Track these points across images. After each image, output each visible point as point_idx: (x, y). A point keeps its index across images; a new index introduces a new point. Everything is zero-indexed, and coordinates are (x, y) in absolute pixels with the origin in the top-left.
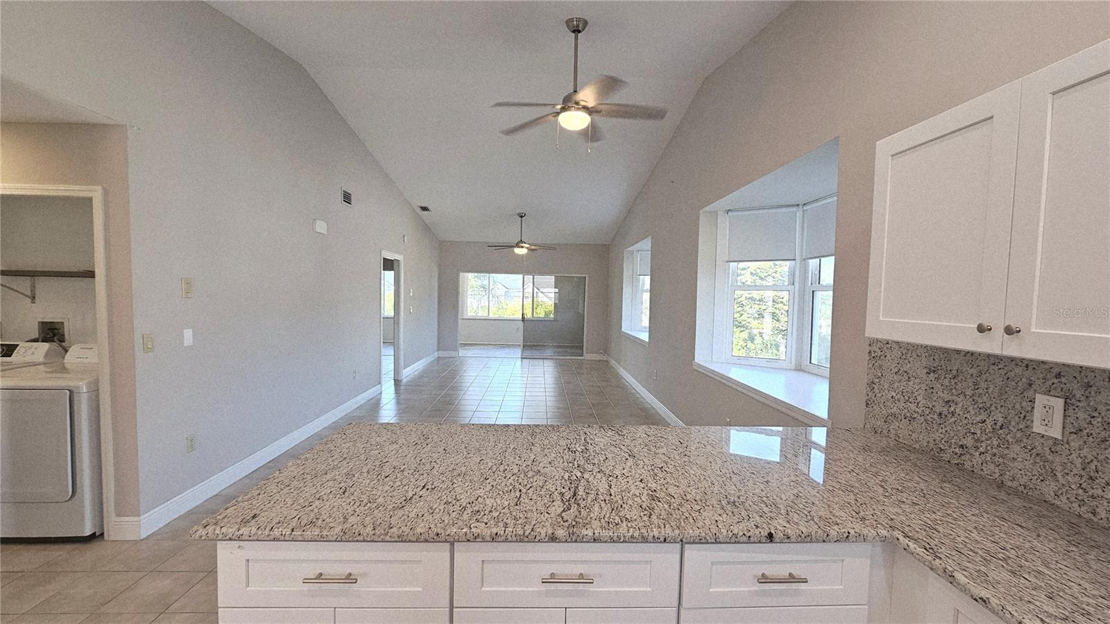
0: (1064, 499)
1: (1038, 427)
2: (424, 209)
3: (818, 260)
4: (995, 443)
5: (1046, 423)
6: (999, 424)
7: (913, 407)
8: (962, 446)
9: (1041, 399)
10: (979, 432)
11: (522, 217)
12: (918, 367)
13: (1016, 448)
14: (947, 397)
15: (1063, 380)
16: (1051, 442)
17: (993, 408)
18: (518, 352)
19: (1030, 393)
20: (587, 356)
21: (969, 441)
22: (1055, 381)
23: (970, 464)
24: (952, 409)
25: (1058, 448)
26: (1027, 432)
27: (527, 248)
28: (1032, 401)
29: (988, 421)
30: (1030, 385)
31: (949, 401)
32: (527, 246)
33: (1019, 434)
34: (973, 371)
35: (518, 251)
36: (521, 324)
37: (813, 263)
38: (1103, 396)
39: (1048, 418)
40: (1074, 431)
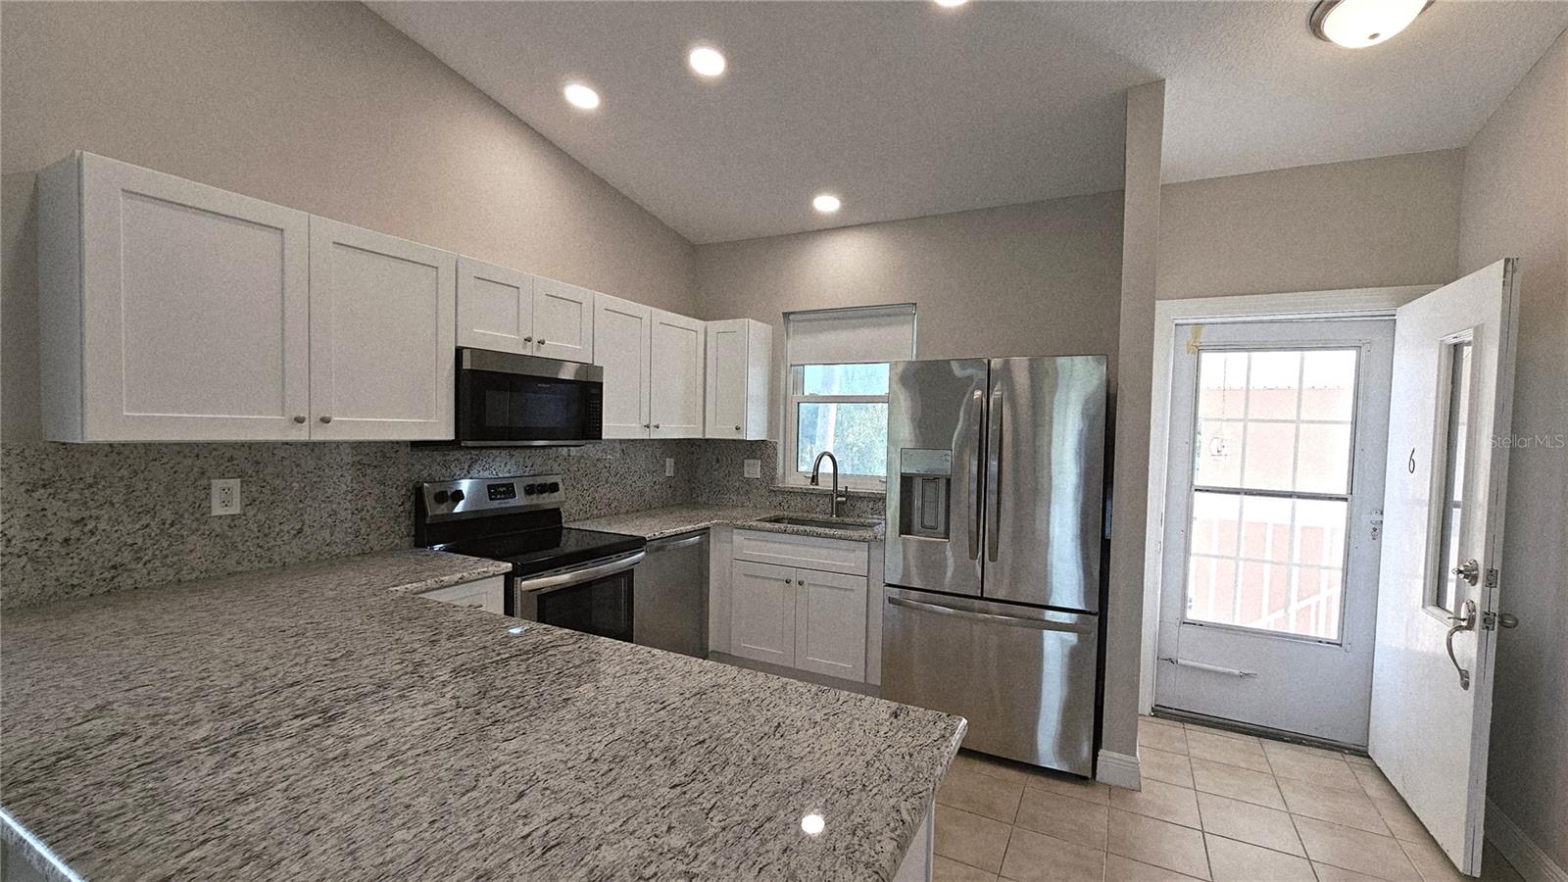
0: (245, 563)
1: (217, 510)
4: (165, 545)
5: (226, 504)
6: (169, 522)
8: (114, 567)
9: (217, 484)
10: (140, 541)
13: (190, 539)
14: (75, 514)
15: (236, 462)
16: (229, 521)
17: (158, 507)
19: (204, 482)
21: (126, 556)
22: (228, 464)
23: (130, 581)
24: (89, 527)
25: (236, 522)
26: (205, 518)
28: (208, 487)
29: (153, 524)
30: (203, 473)
31: (83, 519)
33: (195, 525)
38: (270, 470)
39: (226, 499)
40: (250, 502)
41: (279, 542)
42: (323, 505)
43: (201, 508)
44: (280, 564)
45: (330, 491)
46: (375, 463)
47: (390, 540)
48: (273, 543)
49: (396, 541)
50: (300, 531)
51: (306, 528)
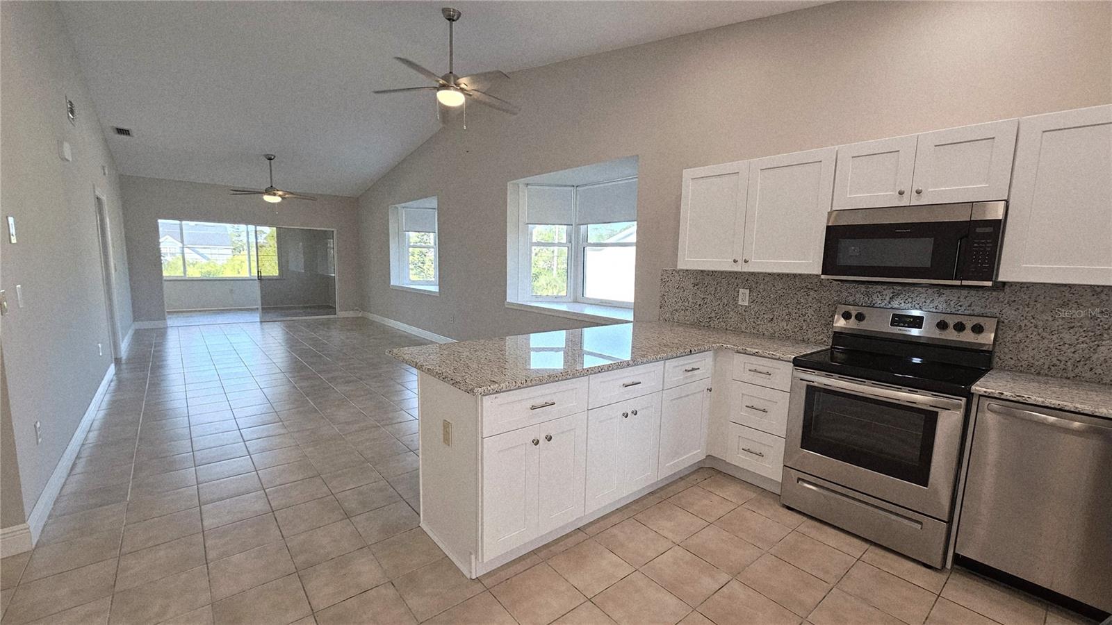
0: (749, 329)
1: (740, 303)
2: (124, 132)
3: (586, 226)
4: (724, 313)
5: (743, 300)
6: (725, 304)
7: (686, 304)
8: (710, 318)
9: (741, 291)
10: (717, 310)
11: (270, 159)
12: (688, 284)
13: (731, 313)
14: (703, 297)
15: (749, 282)
16: (744, 308)
17: (723, 298)
18: (257, 317)
19: (737, 289)
20: (341, 314)
21: (713, 315)
22: (747, 283)
23: (713, 324)
24: (705, 301)
25: (747, 309)
26: (736, 305)
27: (280, 196)
28: (738, 292)
29: (721, 304)
30: (738, 286)
32: (280, 193)
33: (733, 307)
34: (715, 283)
35: (269, 199)
36: (257, 283)
37: (583, 228)
38: (762, 286)
39: (744, 298)
40: (752, 301)
41: (762, 323)
42: (784, 308)
43: (735, 299)
44: (761, 333)
45: (789, 301)
46: (816, 289)
47: (820, 337)
48: (759, 322)
49: (825, 339)
50: (772, 319)
51: (775, 318)
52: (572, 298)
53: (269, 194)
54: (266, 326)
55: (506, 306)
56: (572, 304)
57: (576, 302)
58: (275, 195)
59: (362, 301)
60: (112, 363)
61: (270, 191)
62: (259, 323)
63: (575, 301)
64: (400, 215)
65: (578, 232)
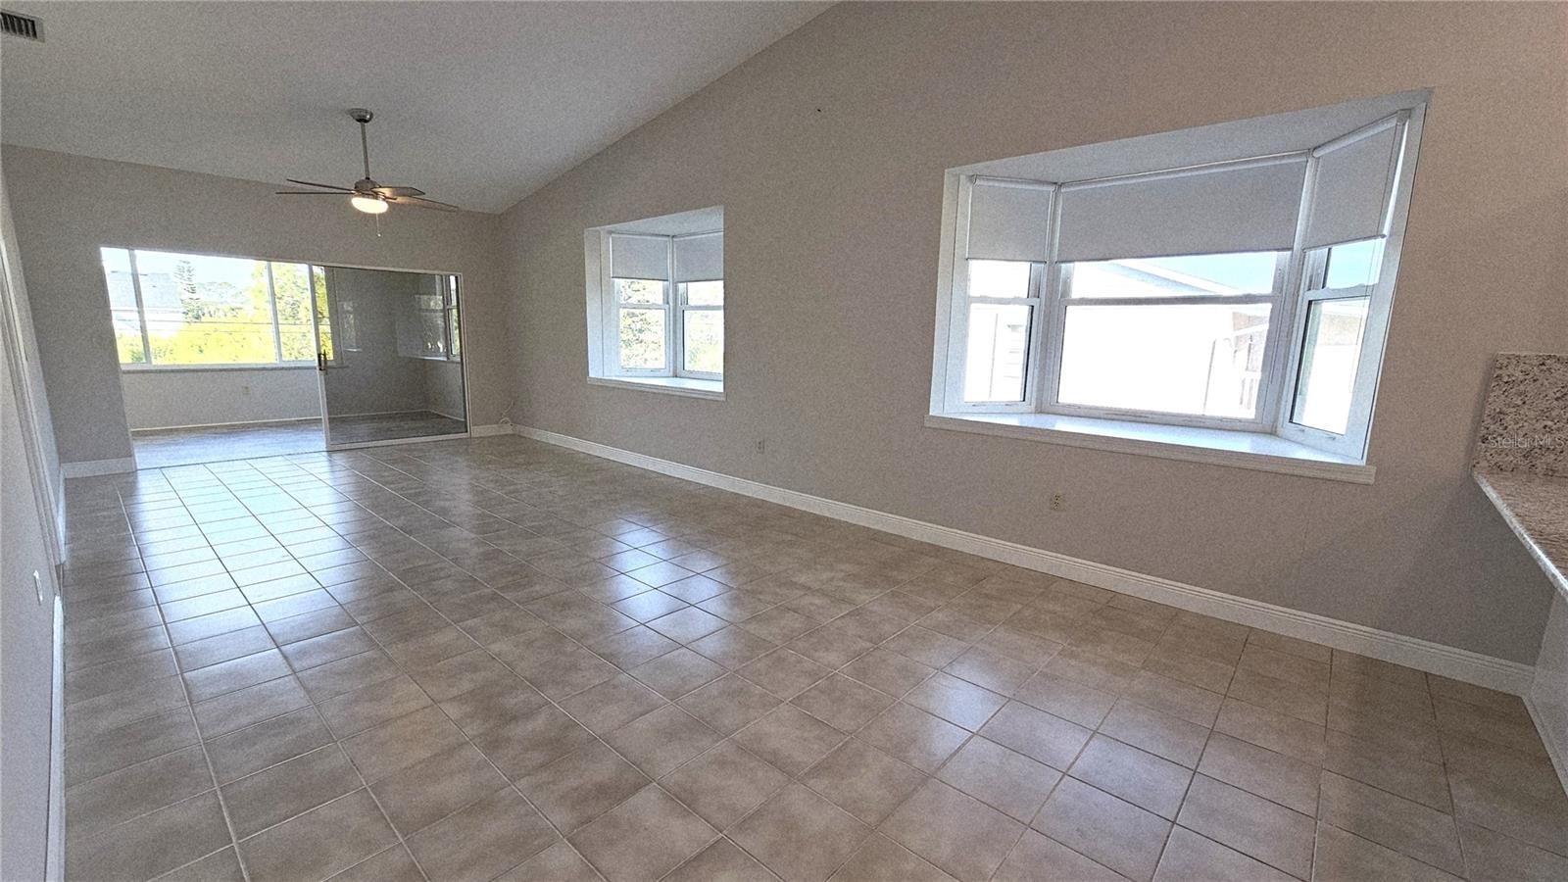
3: (1069, 265)
11: (362, 120)
18: (318, 441)
20: (477, 431)
27: (386, 198)
32: (387, 193)
35: (363, 204)
36: (316, 375)
37: (1063, 268)
52: (1033, 406)
53: (364, 195)
54: (338, 458)
55: (927, 424)
56: (1033, 416)
57: (1041, 412)
58: (375, 196)
59: (514, 405)
60: (55, 594)
61: (367, 188)
62: (325, 454)
63: (1040, 410)
64: (606, 246)
65: (1054, 275)
